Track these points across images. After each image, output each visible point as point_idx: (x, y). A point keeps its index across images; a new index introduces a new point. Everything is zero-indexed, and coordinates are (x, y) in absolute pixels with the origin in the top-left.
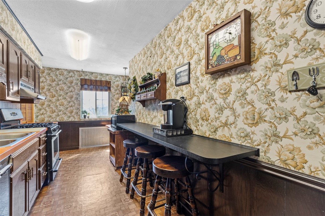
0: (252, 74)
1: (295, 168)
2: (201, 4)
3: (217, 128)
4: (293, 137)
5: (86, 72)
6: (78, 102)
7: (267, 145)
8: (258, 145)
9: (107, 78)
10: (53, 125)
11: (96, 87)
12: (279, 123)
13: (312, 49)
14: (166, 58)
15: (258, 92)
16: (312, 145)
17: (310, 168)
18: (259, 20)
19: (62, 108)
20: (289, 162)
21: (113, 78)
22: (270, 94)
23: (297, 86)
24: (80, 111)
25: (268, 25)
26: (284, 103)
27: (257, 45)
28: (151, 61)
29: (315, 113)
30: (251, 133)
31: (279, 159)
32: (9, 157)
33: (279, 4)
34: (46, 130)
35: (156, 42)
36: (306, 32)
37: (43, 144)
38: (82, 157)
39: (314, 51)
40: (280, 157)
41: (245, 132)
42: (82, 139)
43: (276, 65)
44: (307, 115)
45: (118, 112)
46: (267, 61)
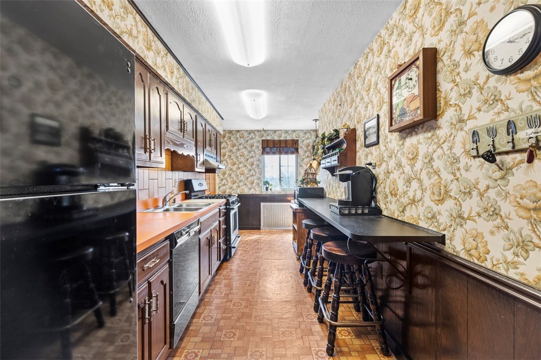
0: (438, 132)
1: (478, 260)
2: (390, 33)
3: (405, 207)
4: (476, 218)
5: (268, 131)
6: (260, 170)
7: (452, 229)
8: (444, 230)
9: (294, 136)
10: (232, 197)
11: (280, 149)
12: (464, 199)
13: (494, 100)
14: (356, 108)
15: (444, 157)
16: (495, 229)
17: (492, 259)
18: (445, 58)
19: (242, 178)
20: (473, 252)
21: (302, 134)
22: (455, 161)
23: (477, 151)
24: (261, 181)
25: (452, 66)
26: (469, 172)
27: (443, 93)
28: (341, 112)
29: (496, 187)
30: (437, 214)
31: (464, 249)
32: (199, 220)
33: (463, 38)
34: (225, 202)
35: (345, 85)
36: (488, 78)
37: (223, 216)
38: (263, 239)
39: (496, 103)
40: (464, 246)
41: (432, 212)
42: (264, 217)
43: (461, 121)
44: (490, 189)
45: (302, 184)
46: (452, 115)
